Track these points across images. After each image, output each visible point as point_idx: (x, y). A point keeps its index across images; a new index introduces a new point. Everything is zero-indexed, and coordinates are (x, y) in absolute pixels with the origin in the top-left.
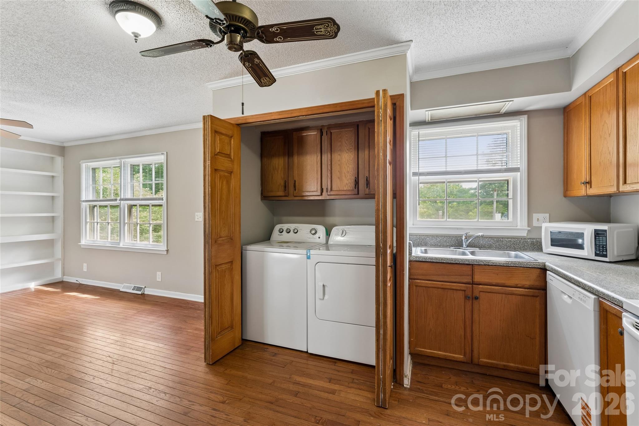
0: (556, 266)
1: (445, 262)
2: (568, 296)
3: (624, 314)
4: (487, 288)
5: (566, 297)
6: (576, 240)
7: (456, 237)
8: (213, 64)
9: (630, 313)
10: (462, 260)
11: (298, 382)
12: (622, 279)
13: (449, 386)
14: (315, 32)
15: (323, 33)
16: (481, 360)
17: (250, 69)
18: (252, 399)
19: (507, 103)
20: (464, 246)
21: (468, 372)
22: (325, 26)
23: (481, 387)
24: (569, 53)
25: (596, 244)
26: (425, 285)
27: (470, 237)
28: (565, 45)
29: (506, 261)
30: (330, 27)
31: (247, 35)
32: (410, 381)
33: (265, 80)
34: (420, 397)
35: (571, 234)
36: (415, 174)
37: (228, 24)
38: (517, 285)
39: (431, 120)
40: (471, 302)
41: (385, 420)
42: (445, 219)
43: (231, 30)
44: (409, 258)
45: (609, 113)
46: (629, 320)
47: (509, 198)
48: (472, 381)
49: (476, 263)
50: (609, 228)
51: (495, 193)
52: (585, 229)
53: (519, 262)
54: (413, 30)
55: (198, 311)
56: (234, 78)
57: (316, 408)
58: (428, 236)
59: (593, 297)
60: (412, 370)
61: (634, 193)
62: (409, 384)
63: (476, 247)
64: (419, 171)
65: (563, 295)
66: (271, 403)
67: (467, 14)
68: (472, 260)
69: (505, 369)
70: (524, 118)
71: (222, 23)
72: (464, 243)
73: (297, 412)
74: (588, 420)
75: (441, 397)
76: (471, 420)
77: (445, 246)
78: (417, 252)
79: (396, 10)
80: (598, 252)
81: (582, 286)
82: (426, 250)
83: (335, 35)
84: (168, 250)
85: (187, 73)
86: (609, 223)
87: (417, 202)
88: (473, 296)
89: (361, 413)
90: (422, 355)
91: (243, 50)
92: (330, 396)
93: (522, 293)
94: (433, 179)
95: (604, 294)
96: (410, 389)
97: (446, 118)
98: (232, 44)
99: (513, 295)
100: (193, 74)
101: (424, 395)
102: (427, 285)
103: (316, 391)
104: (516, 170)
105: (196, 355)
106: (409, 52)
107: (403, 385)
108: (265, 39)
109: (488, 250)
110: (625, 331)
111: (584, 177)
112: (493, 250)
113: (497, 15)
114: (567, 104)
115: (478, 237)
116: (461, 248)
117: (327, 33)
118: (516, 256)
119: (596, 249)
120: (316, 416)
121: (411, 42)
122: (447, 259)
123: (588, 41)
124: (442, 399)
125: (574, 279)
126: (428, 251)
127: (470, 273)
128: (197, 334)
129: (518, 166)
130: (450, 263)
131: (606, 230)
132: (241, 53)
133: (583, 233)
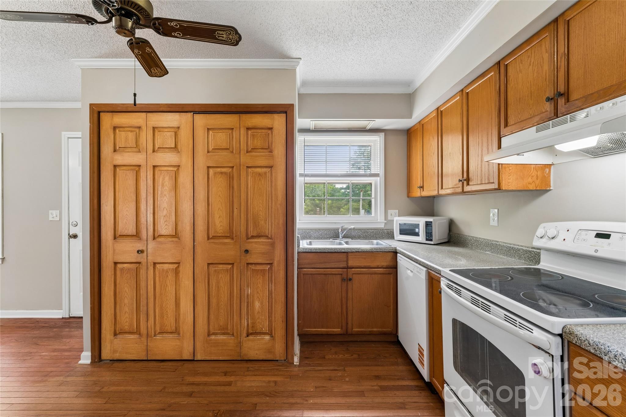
0: (403, 249)
1: (326, 251)
2: (411, 271)
3: (442, 278)
4: (358, 270)
5: (409, 271)
6: (414, 230)
7: (334, 230)
8: (85, 39)
9: (444, 278)
10: (339, 249)
11: (192, 383)
12: (440, 255)
13: (330, 356)
14: (217, 36)
15: (225, 39)
16: (353, 330)
17: (140, 57)
18: (139, 411)
19: (371, 122)
20: (340, 237)
21: (345, 341)
22: (227, 33)
23: (354, 352)
24: (410, 91)
25: (426, 232)
26: (311, 273)
27: (345, 229)
28: (408, 84)
29: (371, 248)
30: (232, 35)
31: (140, 22)
32: (299, 358)
33: (156, 71)
34: (308, 370)
35: (412, 225)
36: (301, 175)
37: (119, 7)
38: (378, 266)
39: (314, 129)
40: (346, 283)
41: (279, 397)
42: (326, 215)
43: (121, 13)
44: (298, 250)
45: (433, 138)
46: (444, 283)
47: (372, 197)
48: (348, 348)
49: (350, 251)
50: (434, 220)
51: (362, 193)
52: (420, 221)
53: (380, 248)
54: (302, 49)
55: (55, 330)
56: (111, 59)
57: (214, 402)
58: (312, 230)
59: (425, 269)
60: (300, 349)
61: (447, 195)
62: (299, 362)
63: (349, 238)
64: (304, 172)
65: (407, 270)
66: (163, 410)
67: (344, 46)
68: (347, 248)
69: (371, 334)
70: (382, 135)
71: (112, 5)
72: (340, 235)
73: (193, 411)
74: (422, 358)
75: (324, 366)
76: (347, 379)
77: (326, 238)
78: (304, 244)
79: (288, 30)
80: (427, 238)
81: (419, 263)
82: (310, 242)
83: (236, 43)
84: (4, 258)
85: (45, 42)
86: (433, 217)
87: (303, 200)
88: (348, 278)
89: (258, 396)
90: (308, 335)
91: (134, 37)
92: (227, 388)
93: (382, 272)
94: (316, 180)
95: (431, 267)
96: (300, 366)
97: (327, 128)
98: (122, 29)
99: (376, 275)
100: (54, 45)
101: (311, 368)
102: (313, 273)
103: (212, 387)
104: (377, 175)
105: (57, 380)
106: (298, 67)
107: (294, 364)
108: (162, 31)
109: (357, 240)
110: (442, 290)
111: (419, 183)
112: (361, 240)
113: (365, 52)
114: (409, 128)
115: (350, 229)
116: (337, 239)
117: (228, 39)
118: (377, 244)
119: (426, 235)
120: (214, 410)
121: (300, 59)
122: (328, 249)
123: (421, 84)
124: (325, 368)
125: (414, 258)
126: (313, 243)
127: (345, 259)
128: (57, 355)
129: (379, 172)
130: (330, 252)
131: (432, 222)
132: (131, 39)
133: (419, 224)
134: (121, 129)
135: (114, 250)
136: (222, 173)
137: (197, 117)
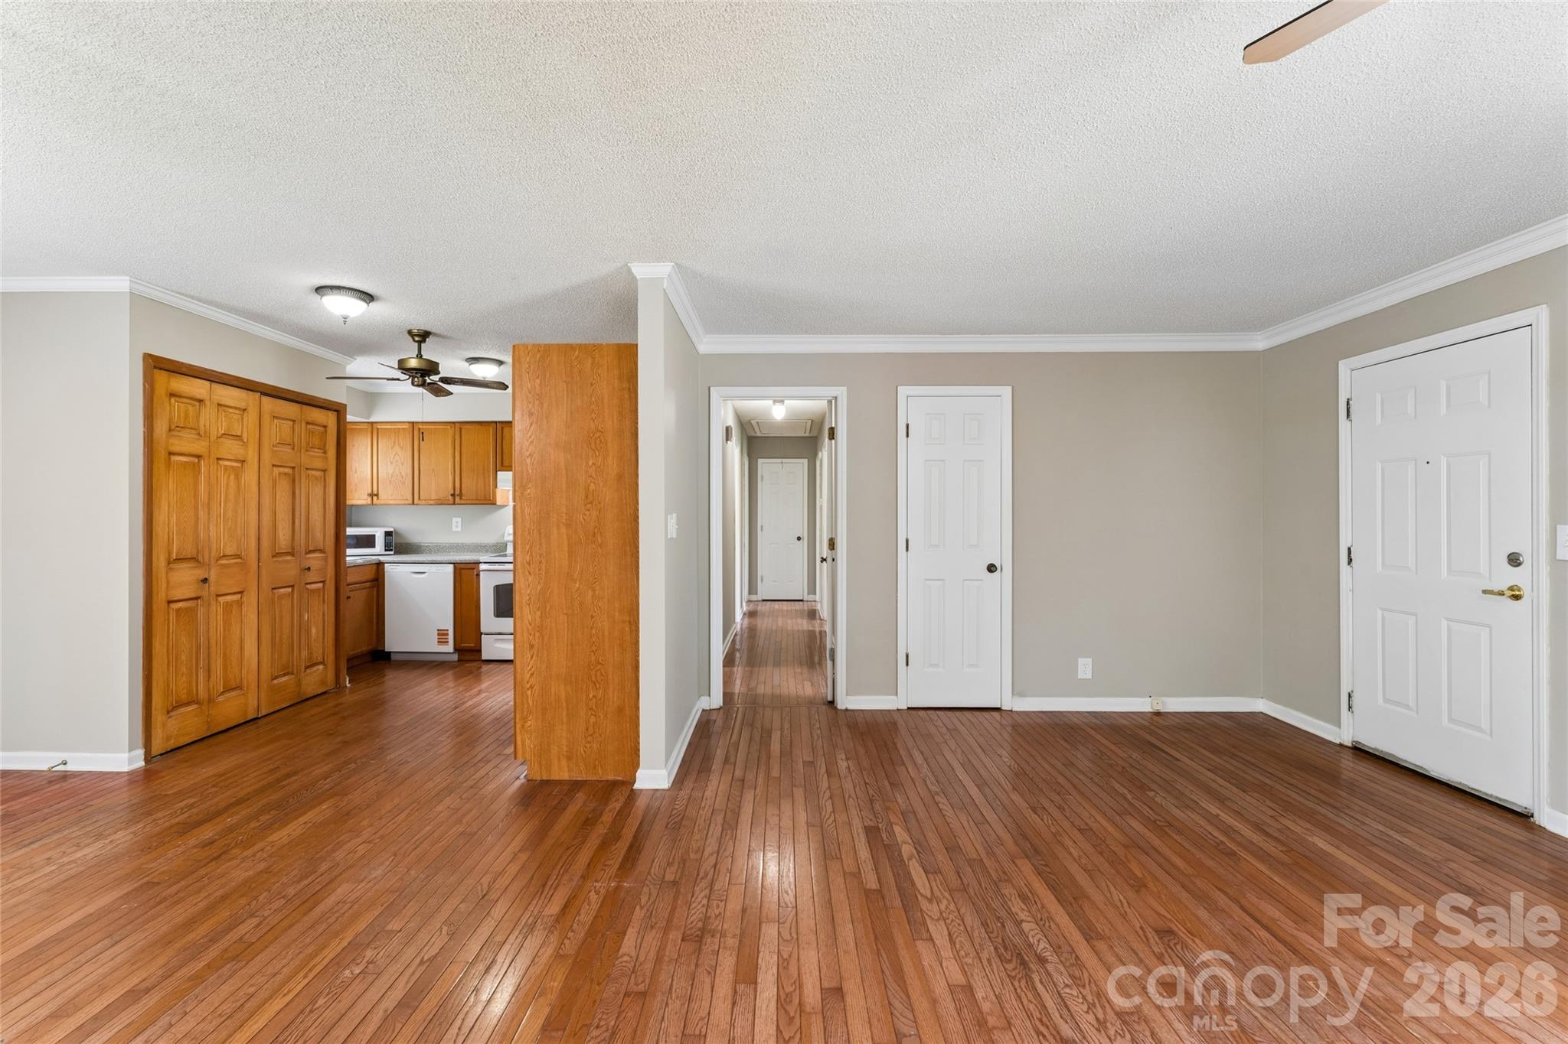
3: (481, 564)
25: (385, 542)
59: (451, 565)
65: (413, 574)
133: (374, 535)
134: (177, 399)
135: (168, 582)
136: (285, 474)
137: (265, 399)
